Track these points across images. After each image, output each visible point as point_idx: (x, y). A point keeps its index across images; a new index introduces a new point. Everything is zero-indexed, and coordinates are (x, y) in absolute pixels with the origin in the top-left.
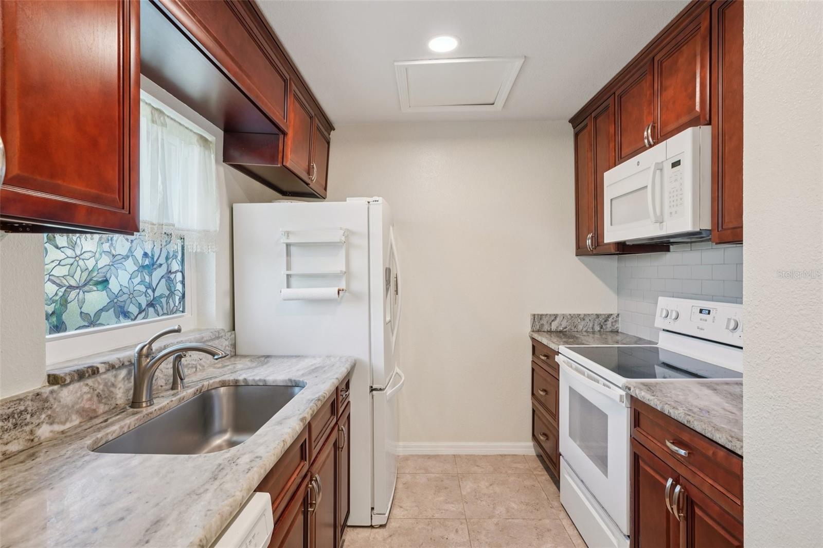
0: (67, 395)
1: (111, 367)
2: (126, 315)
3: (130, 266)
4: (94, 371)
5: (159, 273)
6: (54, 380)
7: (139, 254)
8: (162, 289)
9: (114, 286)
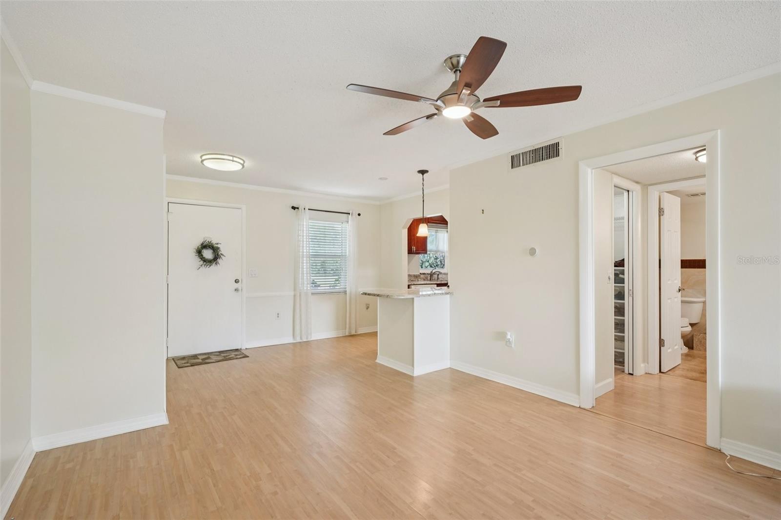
0: (422, 276)
1: (427, 274)
2: (432, 267)
3: (433, 259)
4: (425, 274)
5: (438, 260)
6: (420, 273)
7: (434, 256)
8: (439, 263)
9: (430, 262)
